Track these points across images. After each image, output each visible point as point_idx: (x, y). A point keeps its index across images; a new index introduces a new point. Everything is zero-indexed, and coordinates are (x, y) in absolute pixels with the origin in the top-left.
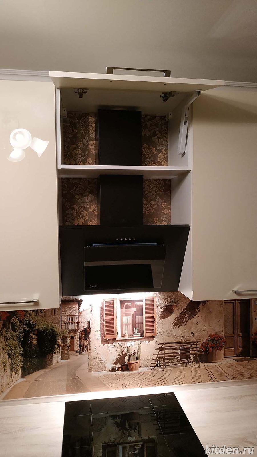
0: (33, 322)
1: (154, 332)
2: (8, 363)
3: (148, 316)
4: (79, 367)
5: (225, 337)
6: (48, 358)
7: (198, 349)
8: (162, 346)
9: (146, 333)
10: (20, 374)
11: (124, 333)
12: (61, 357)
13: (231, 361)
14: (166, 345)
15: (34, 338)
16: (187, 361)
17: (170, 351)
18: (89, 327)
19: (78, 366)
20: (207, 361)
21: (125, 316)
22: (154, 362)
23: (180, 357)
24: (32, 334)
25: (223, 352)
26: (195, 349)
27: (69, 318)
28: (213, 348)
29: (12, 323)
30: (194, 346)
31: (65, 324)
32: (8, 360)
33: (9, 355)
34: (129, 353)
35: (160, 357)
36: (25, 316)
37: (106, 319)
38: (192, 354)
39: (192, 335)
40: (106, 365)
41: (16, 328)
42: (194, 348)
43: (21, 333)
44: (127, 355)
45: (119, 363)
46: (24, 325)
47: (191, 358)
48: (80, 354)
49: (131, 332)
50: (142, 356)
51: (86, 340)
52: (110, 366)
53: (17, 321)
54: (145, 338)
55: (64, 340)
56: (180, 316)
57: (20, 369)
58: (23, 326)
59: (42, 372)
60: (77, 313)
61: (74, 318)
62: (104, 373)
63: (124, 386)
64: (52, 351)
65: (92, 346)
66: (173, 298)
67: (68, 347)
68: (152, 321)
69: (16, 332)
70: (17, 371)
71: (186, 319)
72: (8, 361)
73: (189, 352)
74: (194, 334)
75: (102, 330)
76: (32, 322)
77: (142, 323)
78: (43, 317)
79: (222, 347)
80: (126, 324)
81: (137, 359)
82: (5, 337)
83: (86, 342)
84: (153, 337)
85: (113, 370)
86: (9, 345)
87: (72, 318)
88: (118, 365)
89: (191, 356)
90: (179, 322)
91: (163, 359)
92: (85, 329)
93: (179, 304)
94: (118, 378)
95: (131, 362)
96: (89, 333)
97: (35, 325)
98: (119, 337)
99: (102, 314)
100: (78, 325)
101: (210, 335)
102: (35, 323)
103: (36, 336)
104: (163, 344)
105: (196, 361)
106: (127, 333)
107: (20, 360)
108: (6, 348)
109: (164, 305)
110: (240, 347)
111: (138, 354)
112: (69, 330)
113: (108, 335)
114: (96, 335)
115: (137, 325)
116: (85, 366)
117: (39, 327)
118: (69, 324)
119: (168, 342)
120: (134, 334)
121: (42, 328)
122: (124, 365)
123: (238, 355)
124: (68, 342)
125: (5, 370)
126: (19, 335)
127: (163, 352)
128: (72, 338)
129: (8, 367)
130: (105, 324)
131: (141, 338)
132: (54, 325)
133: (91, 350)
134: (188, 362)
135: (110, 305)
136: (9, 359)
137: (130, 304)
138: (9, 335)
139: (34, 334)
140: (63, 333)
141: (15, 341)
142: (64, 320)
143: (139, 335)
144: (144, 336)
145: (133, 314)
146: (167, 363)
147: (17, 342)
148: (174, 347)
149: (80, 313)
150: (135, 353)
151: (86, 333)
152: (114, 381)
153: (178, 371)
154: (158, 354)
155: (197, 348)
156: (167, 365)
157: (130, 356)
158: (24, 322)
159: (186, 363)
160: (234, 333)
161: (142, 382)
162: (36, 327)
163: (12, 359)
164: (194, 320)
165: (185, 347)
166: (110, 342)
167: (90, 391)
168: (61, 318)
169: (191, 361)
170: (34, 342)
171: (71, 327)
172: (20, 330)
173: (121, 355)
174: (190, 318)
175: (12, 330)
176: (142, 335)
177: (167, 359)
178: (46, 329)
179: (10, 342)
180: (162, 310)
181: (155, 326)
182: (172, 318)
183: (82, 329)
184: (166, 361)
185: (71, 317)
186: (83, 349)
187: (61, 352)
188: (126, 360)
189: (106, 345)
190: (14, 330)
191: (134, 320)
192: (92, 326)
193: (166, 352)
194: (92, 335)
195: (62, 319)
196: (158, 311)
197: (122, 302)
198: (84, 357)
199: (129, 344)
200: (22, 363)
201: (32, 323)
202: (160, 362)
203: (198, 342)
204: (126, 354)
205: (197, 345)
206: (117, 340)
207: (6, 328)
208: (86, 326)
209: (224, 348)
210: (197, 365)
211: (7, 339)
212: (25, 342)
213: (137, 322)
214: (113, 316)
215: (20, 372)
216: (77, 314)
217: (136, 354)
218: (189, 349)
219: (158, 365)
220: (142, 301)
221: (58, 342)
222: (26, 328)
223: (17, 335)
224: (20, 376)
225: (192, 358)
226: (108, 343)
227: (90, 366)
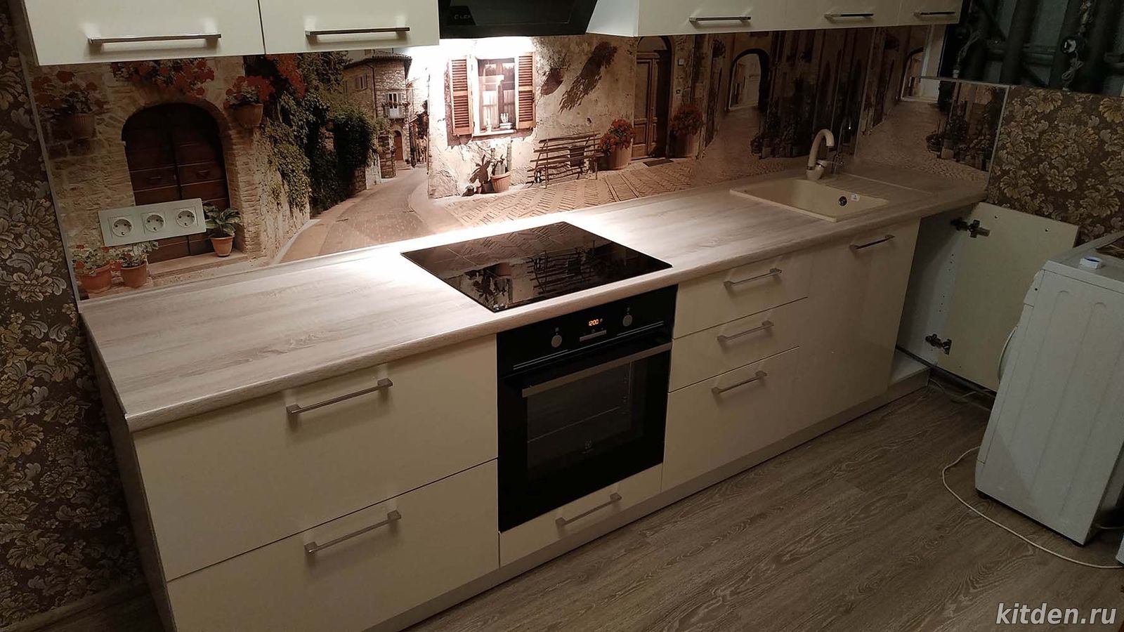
0: (324, 104)
1: (532, 120)
2: (283, 191)
3: (523, 89)
4: (414, 189)
5: (634, 125)
6: (358, 176)
7: (596, 146)
8: (545, 146)
9: (520, 121)
10: (309, 211)
11: (485, 124)
12: (380, 174)
13: (639, 165)
14: (549, 144)
15: (328, 138)
16: (579, 170)
17: (556, 154)
18: (426, 113)
19: (411, 189)
20: (607, 169)
21: (487, 90)
22: (532, 173)
23: (569, 163)
24: (323, 130)
25: (630, 150)
26: (592, 148)
27: (390, 95)
28: (616, 144)
29: (283, 107)
30: (591, 142)
31: (383, 106)
32: (283, 185)
33: (284, 175)
34: (493, 161)
35: (541, 165)
36: (307, 91)
37: (454, 97)
38: (587, 157)
39: (587, 124)
40: (458, 184)
41: (291, 117)
42: (590, 146)
43: (302, 127)
44: (491, 164)
45: (478, 180)
46: (307, 110)
47: (585, 165)
48: (413, 166)
49: (496, 122)
50: (515, 164)
51: (422, 138)
52: (463, 187)
53: (292, 102)
54: (518, 131)
55: (383, 140)
56: (573, 88)
57: (307, 200)
58: (305, 113)
59: (348, 204)
60: (402, 84)
61: (399, 94)
62: (454, 199)
63: (487, 219)
64: (364, 163)
65: (433, 151)
66: (563, 55)
67: (392, 153)
68: (529, 98)
69: (291, 126)
70: (302, 206)
71: (580, 94)
72: (282, 187)
73: (583, 155)
74: (590, 122)
75: (449, 118)
76: (321, 104)
77: (514, 104)
78: (341, 93)
79: (629, 142)
80: (486, 106)
81: (507, 171)
82: (271, 137)
83: (422, 143)
84: (530, 130)
85: (470, 192)
86: (281, 153)
87: (395, 95)
88: (477, 184)
89: (585, 160)
90: (570, 101)
91: (545, 167)
92: (420, 117)
93: (571, 67)
94: (479, 206)
95: (496, 176)
96: (427, 124)
97: (327, 109)
98: (477, 132)
99: (447, 87)
100: (406, 110)
101: (614, 122)
102: (328, 107)
103: (331, 133)
104: (545, 140)
105: (592, 169)
106: (489, 123)
107: (306, 184)
108: (276, 160)
109: (547, 69)
110: (653, 141)
111: (508, 161)
112: (391, 120)
113: (458, 127)
114: (438, 129)
115: (506, 108)
116: (423, 189)
117: (336, 114)
118: (391, 107)
119: (554, 137)
120: (501, 124)
121: (342, 117)
122: (486, 182)
123: (649, 155)
124: (391, 143)
125: (278, 204)
126: (300, 132)
127: (545, 156)
128: (398, 134)
129: (284, 199)
130: (453, 107)
131: (512, 131)
132: (364, 110)
133: (431, 156)
134: (581, 172)
135: (461, 67)
136: (283, 182)
137: (494, 66)
138: (279, 133)
139: (327, 130)
140: (381, 126)
141: (293, 145)
142: (382, 99)
143: (509, 126)
144: (517, 128)
145: (499, 87)
146: (551, 175)
147: (295, 148)
148: (561, 146)
149: (409, 85)
150: (503, 160)
151: (422, 124)
152: (471, 212)
153: (567, 188)
154: (539, 160)
155: (594, 145)
156: (551, 179)
157: (495, 166)
158: (306, 104)
159: (578, 172)
160: (646, 117)
161: (514, 210)
162: (329, 115)
163: (289, 182)
164: (593, 95)
165: (578, 144)
166: (463, 140)
167: (434, 234)
168: (375, 95)
169: (585, 169)
170: (330, 145)
171: (395, 113)
172: (300, 120)
173: (481, 164)
174: (586, 92)
175: (283, 122)
176: (513, 127)
177: (551, 168)
178: (350, 118)
179: (283, 147)
180: (545, 78)
181: (533, 106)
182: (561, 91)
183: (414, 118)
184: (550, 171)
185: (392, 93)
186: (419, 155)
187: (379, 165)
188: (490, 174)
189: (456, 147)
190: (289, 124)
191: (501, 97)
192: (431, 110)
193: (550, 155)
194: (431, 129)
195: (378, 97)
196: (539, 80)
197: (481, 63)
198: (420, 171)
199: (493, 143)
200: (310, 190)
201: (323, 106)
202: (540, 173)
203: (596, 135)
204: (489, 162)
205: (594, 140)
206: (474, 137)
207: (271, 118)
208: (421, 110)
209: (631, 144)
210: (593, 176)
211: (275, 141)
212: (311, 147)
213: (505, 101)
214: (467, 90)
215: (308, 206)
216: (404, 87)
217: (505, 162)
218: (583, 148)
219: (538, 179)
220: (512, 60)
221: (374, 145)
222: (311, 117)
223: (295, 133)
224: (308, 215)
225: (587, 164)
226: (460, 144)
227: (431, 188)
